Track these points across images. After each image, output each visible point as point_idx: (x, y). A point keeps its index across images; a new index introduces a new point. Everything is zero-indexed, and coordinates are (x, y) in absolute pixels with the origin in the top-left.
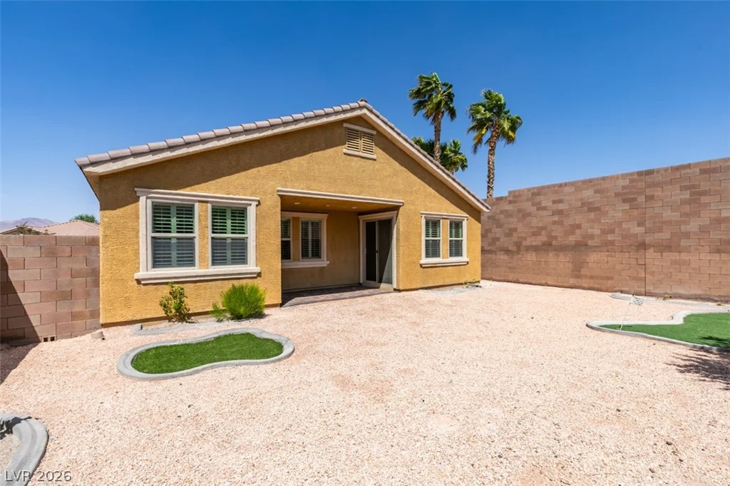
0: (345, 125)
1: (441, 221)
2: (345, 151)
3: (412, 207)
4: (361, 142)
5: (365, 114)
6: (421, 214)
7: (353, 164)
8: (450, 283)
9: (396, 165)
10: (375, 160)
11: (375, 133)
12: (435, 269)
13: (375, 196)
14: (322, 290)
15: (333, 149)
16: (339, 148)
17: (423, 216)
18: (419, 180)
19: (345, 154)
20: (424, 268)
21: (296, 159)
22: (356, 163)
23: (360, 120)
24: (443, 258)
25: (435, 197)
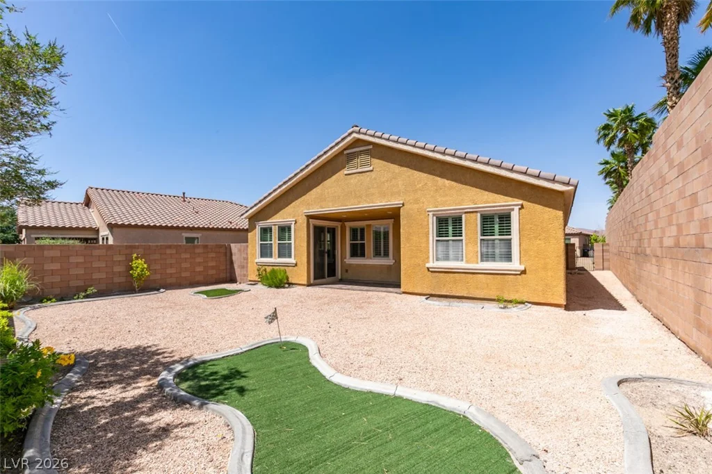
0: (345, 152)
1: (463, 216)
2: (346, 172)
3: (416, 206)
4: (358, 161)
5: (354, 137)
6: (428, 211)
7: (352, 181)
8: (482, 297)
9: (395, 168)
10: (372, 171)
11: (371, 147)
12: (451, 275)
13: (372, 203)
14: (383, 284)
15: (337, 175)
16: (341, 172)
17: (431, 214)
18: (426, 175)
19: (346, 175)
20: (432, 272)
21: (314, 190)
22: (354, 180)
23: (357, 142)
24: (467, 262)
25: (451, 188)
